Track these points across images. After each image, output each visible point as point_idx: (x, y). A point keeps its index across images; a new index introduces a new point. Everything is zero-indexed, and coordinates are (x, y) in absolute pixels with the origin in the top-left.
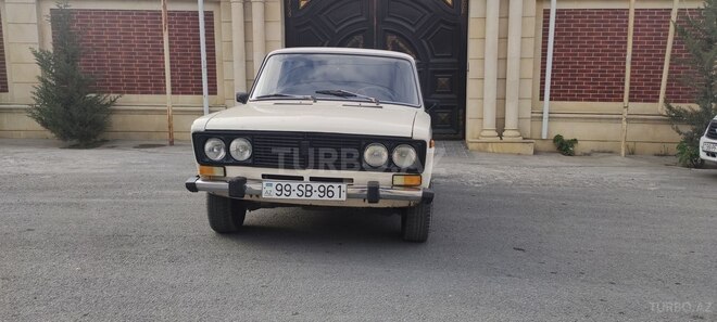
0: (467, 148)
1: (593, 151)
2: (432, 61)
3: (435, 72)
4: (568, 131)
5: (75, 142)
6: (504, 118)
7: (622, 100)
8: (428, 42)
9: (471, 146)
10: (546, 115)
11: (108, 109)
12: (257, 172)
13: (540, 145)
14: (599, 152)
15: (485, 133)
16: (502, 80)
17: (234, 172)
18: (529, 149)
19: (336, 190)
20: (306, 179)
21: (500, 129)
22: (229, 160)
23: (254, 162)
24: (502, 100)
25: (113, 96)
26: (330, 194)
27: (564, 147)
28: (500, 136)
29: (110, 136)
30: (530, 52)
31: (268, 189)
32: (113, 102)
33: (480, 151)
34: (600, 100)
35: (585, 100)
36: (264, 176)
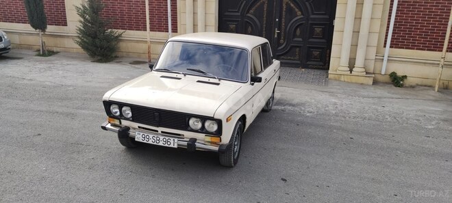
0: (327, 77)
1: (417, 85)
2: (312, 16)
3: (312, 24)
4: (400, 70)
5: (99, 58)
6: (355, 59)
7: (442, 51)
8: (310, 4)
9: (330, 76)
10: (386, 58)
11: (118, 39)
12: (136, 125)
13: (380, 78)
14: (421, 86)
15: (340, 68)
16: (356, 32)
17: (125, 123)
18: (370, 81)
19: (172, 142)
20: (160, 132)
21: (351, 66)
22: (121, 117)
23: (134, 119)
24: (354, 46)
25: (120, 31)
26: (169, 143)
27: (396, 81)
28: (351, 71)
29: (119, 54)
30: (379, 14)
31: (138, 136)
32: (120, 35)
33: (336, 80)
34: (428, 50)
35: (417, 49)
36: (139, 127)
